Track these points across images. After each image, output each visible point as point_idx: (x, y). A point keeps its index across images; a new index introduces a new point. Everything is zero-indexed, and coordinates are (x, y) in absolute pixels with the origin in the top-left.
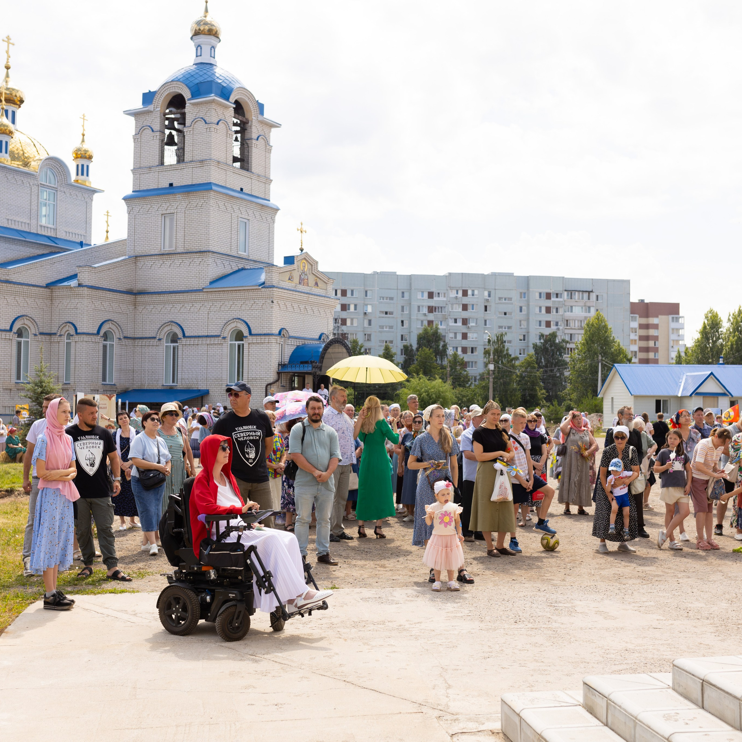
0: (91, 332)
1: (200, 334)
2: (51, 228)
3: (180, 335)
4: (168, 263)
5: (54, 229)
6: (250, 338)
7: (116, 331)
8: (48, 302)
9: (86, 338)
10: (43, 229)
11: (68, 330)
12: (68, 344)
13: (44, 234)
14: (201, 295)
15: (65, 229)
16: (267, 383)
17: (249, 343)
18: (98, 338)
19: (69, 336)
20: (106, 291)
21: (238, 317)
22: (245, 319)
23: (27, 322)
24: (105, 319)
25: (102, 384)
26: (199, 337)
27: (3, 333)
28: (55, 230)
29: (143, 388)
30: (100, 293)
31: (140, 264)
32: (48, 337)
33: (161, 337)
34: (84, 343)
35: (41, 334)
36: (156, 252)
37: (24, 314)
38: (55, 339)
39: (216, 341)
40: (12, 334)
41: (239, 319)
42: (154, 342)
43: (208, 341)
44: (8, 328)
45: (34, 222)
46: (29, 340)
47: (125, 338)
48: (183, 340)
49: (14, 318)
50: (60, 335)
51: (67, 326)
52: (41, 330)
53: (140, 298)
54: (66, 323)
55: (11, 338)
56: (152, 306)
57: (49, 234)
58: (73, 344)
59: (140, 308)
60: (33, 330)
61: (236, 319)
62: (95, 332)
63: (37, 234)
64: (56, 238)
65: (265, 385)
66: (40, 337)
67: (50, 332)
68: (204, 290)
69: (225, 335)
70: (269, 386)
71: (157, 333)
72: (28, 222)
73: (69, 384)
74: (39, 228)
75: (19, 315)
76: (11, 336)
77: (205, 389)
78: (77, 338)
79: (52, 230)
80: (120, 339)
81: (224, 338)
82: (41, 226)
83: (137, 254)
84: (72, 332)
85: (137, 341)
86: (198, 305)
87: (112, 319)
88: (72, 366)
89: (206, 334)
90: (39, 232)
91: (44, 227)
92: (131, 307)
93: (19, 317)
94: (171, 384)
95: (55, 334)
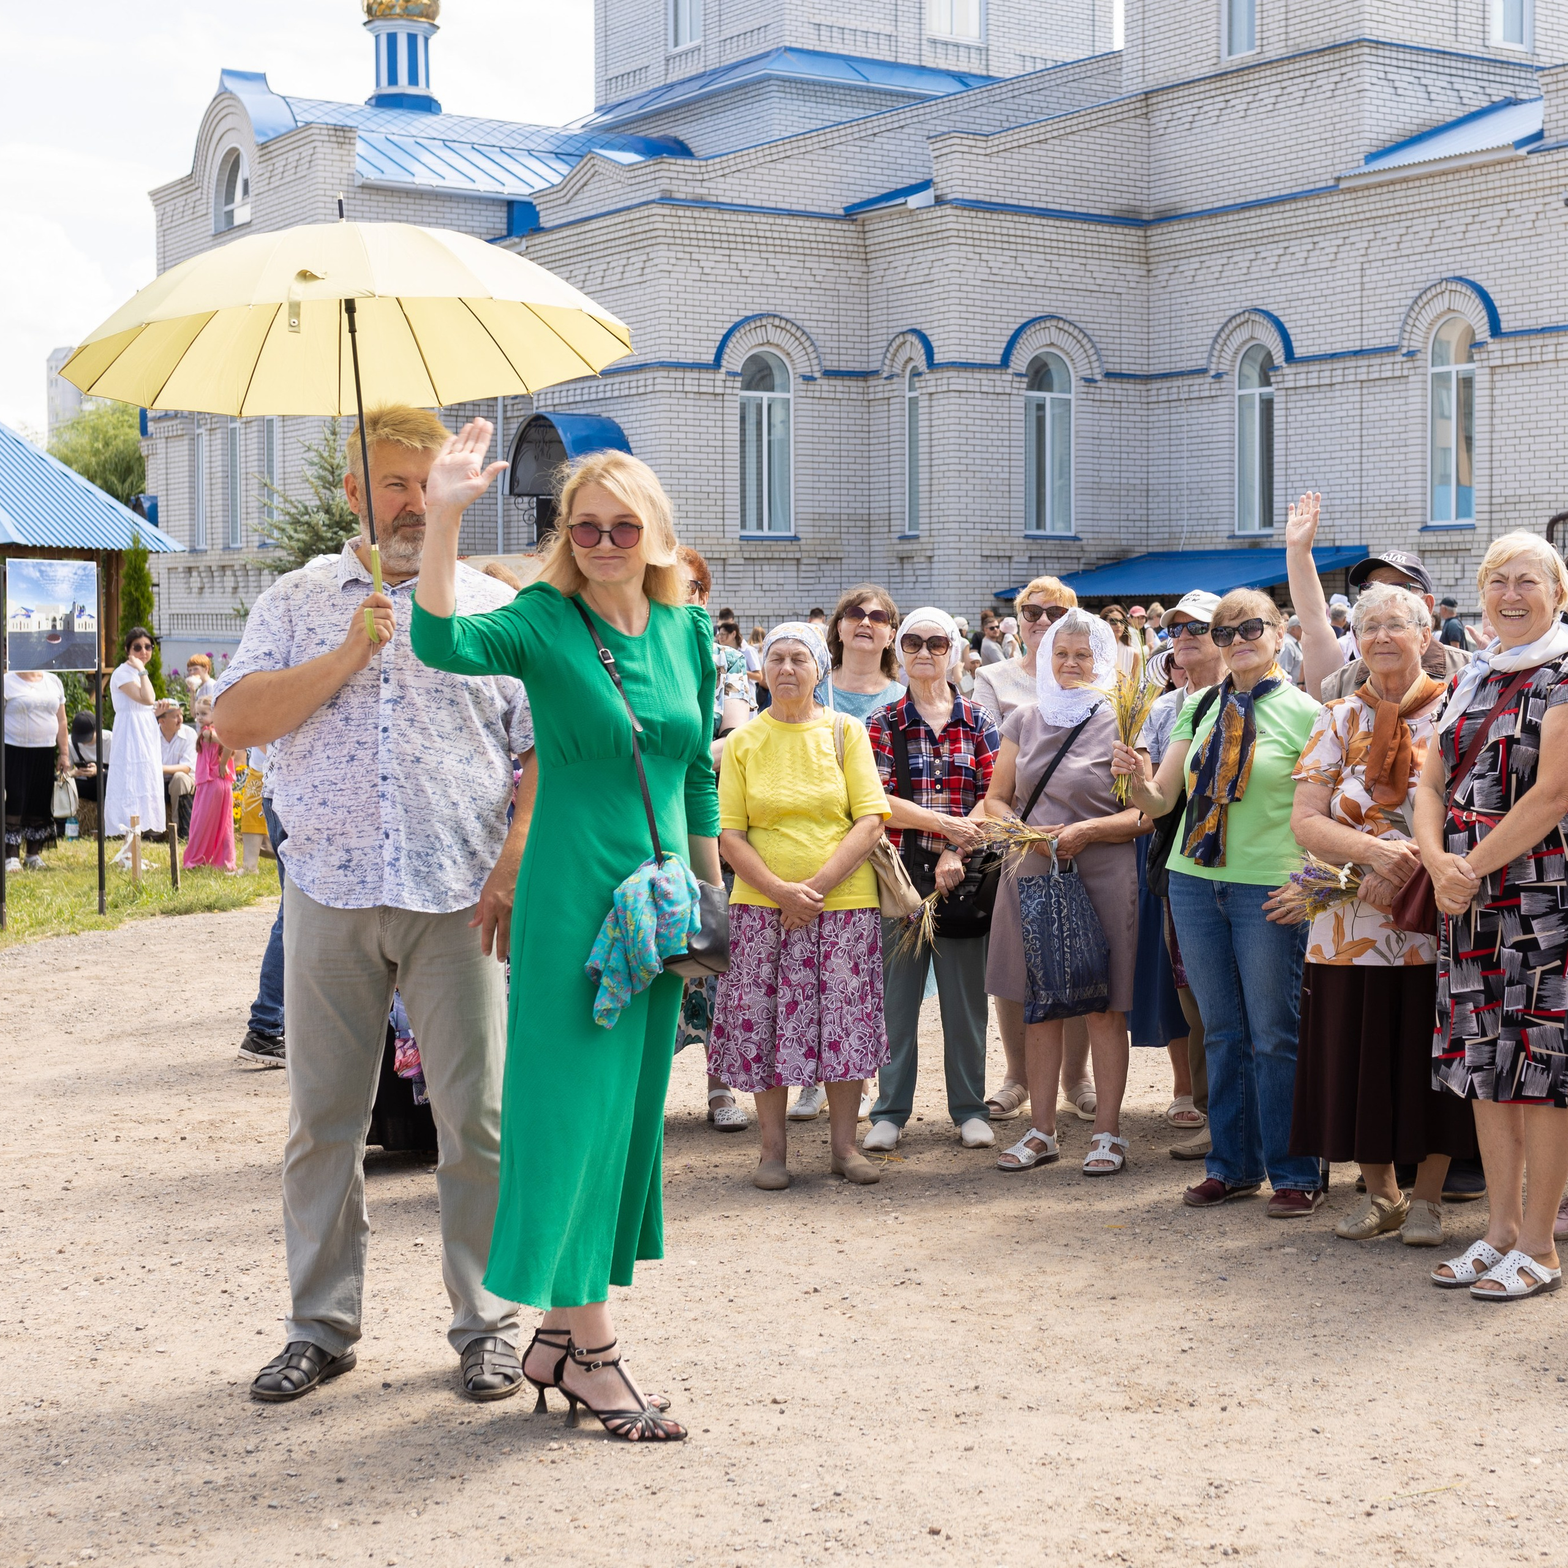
0: (978, 359)
1: (1338, 348)
2: (968, 47)
3: (1279, 358)
4: (1239, 103)
5: (979, 49)
6: (1494, 345)
7: (1078, 353)
8: (854, 269)
9: (958, 380)
10: (940, 49)
11: (911, 359)
12: (913, 402)
13: (943, 65)
14: (1338, 207)
15: (1019, 49)
16: (1553, 513)
17: (1492, 368)
18: (1003, 381)
19: (916, 374)
20: (1030, 215)
21: (1458, 273)
22: (1477, 279)
23: (775, 336)
24: (1033, 315)
25: (1026, 537)
26: (1334, 356)
27: (688, 375)
28: (984, 51)
29: (1175, 549)
30: (1007, 223)
31: (1160, 119)
32: (855, 386)
33: (1223, 368)
34: (954, 399)
35: (829, 374)
36: (1206, 69)
37: (766, 308)
38: (878, 387)
39: (1387, 367)
40: (721, 376)
41: (1460, 279)
42: (1203, 386)
43: (1362, 369)
44: (710, 358)
45: (907, 30)
46: (790, 395)
47: (1109, 375)
48: (1287, 371)
49: (730, 325)
50: (890, 377)
51: (908, 345)
52: (832, 364)
53: (1163, 237)
54: (903, 333)
55: (719, 390)
56: (1195, 263)
57: (963, 67)
58: (923, 403)
59: (1162, 272)
60: (800, 362)
61: (1447, 280)
62: (997, 359)
63: (921, 70)
64: (989, 77)
65: (1547, 520)
66: (825, 385)
67: (864, 367)
68: (1343, 185)
69: (1416, 345)
70: (1560, 527)
71: (1211, 355)
72: (889, 30)
73: (916, 537)
74: (926, 48)
75: (749, 314)
76: (719, 383)
77: (1357, 543)
78: (931, 381)
79: (974, 54)
80: (1090, 381)
81: (1411, 354)
82: (934, 42)
83: (1151, 83)
84: (921, 363)
85: (1156, 385)
86: (1329, 244)
87: (1061, 312)
88: (923, 475)
89: (1356, 346)
90: (928, 62)
91: (946, 44)
92: (1134, 271)
93: (747, 319)
94: (1255, 528)
95: (875, 373)
